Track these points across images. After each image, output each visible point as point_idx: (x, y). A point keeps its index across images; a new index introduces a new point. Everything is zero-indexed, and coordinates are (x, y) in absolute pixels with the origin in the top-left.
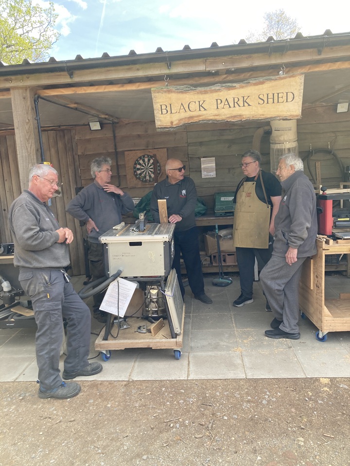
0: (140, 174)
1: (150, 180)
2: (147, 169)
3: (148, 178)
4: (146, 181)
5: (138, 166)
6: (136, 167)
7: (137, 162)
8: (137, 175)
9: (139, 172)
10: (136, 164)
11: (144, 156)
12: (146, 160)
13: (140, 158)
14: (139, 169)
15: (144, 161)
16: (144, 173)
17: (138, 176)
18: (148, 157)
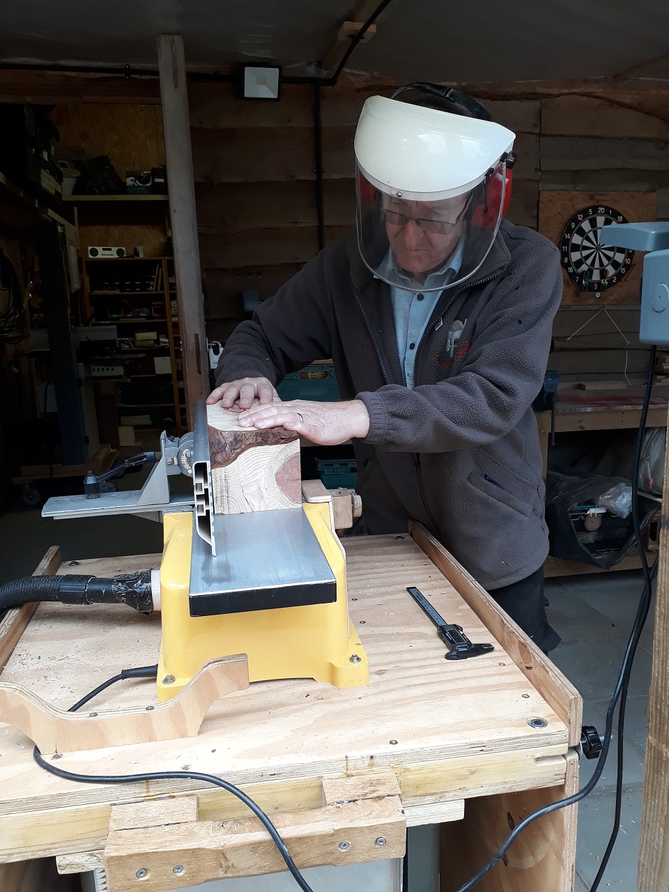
0: (579, 263)
1: (601, 284)
2: (598, 248)
3: (596, 276)
4: (590, 288)
5: (577, 239)
6: (569, 240)
7: (571, 226)
8: (569, 264)
9: (575, 257)
10: (569, 231)
11: (595, 209)
12: (600, 221)
13: (585, 212)
14: (576, 248)
15: (593, 223)
16: (589, 261)
17: (570, 270)
18: (607, 212)
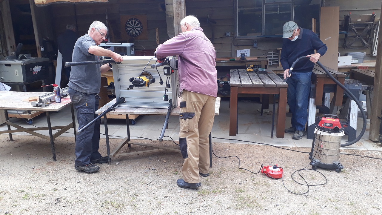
0: (130, 31)
1: (135, 35)
2: (134, 27)
3: (134, 33)
4: (133, 36)
6: (127, 26)
9: (129, 29)
10: (127, 24)
11: (132, 19)
12: (134, 21)
13: (130, 20)
14: (128, 27)
15: (132, 22)
16: (132, 30)
17: (128, 32)
18: (135, 19)
